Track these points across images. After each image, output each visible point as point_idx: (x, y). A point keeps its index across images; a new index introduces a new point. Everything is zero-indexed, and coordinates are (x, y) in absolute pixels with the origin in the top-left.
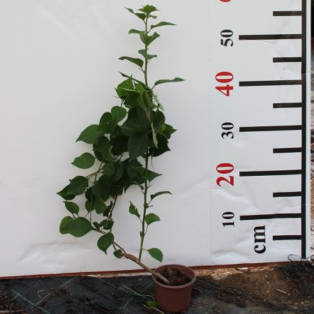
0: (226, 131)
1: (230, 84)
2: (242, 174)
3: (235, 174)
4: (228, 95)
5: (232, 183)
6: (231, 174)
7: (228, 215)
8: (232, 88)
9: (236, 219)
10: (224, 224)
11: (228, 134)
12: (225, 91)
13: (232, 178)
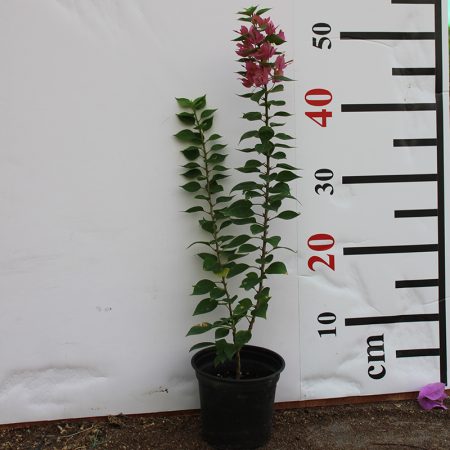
2: (348, 251)
4: (324, 125)
6: (330, 251)
8: (330, 114)
10: (321, 332)
13: (332, 258)
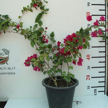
0: (88, 68)
1: (89, 57)
3: (90, 78)
5: (89, 79)
7: (89, 87)
9: (90, 88)
11: (89, 69)
12: (88, 59)
